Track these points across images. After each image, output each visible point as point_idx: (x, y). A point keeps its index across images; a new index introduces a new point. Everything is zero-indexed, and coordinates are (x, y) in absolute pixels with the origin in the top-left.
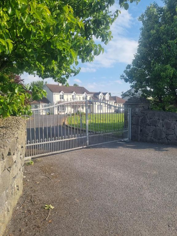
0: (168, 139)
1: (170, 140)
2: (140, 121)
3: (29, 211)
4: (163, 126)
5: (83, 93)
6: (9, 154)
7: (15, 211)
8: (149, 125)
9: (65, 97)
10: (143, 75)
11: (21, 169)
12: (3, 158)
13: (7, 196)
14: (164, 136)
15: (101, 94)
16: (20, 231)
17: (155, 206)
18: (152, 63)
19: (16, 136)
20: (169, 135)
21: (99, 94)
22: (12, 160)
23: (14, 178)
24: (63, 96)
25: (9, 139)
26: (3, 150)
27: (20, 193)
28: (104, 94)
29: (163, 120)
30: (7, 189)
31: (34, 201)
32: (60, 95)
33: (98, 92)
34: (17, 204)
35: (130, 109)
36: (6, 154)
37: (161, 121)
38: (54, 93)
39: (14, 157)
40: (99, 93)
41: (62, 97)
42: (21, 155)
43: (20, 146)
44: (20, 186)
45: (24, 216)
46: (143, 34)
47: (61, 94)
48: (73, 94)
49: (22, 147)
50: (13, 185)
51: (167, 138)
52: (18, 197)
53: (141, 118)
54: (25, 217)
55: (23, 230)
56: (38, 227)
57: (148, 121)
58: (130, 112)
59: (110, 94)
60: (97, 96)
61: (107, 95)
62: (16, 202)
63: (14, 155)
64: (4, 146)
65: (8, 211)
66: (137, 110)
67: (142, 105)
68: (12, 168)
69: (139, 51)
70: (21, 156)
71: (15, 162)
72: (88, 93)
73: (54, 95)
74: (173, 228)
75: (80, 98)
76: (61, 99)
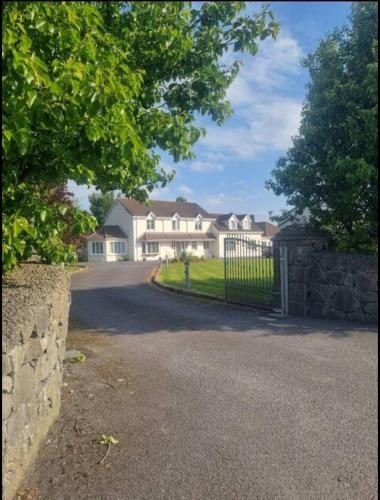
0: (365, 313)
1: (370, 315)
2: (306, 273)
3: (70, 447)
4: (354, 285)
5: (196, 216)
6: (34, 335)
7: (43, 447)
8: (325, 283)
9: (158, 223)
10: (311, 179)
11: (58, 368)
12: (22, 341)
13: (28, 415)
14: (357, 305)
15: (232, 219)
16: (51, 481)
17: (318, 442)
18: (328, 156)
19: (49, 302)
20: (366, 303)
21: (227, 217)
22: (40, 346)
23: (43, 382)
24: (153, 222)
25: (34, 308)
26: (22, 326)
27: (55, 412)
28: (241, 217)
29: (353, 272)
30: (28, 400)
31: (81, 430)
32: (148, 221)
33: (227, 213)
34: (48, 434)
35: (286, 248)
36: (27, 335)
37: (350, 275)
38: (135, 217)
39: (44, 342)
40: (230, 215)
41: (151, 225)
42: (57, 339)
43: (55, 322)
44: (54, 400)
45: (59, 456)
46: (310, 98)
47: (149, 217)
48: (174, 218)
49: (60, 324)
50: (40, 395)
51: (363, 310)
52: (50, 421)
53: (309, 268)
54: (61, 458)
55: (56, 480)
56: (85, 476)
57: (323, 274)
58: (286, 255)
59: (252, 217)
60: (224, 222)
61: (246, 219)
62: (46, 431)
63: (43, 337)
64: (24, 319)
65: (30, 444)
66: (300, 251)
67: (308, 242)
68: (38, 363)
69: (303, 130)
70: (58, 341)
71: (45, 352)
72: (206, 215)
73: (134, 222)
74: (347, 485)
75: (188, 226)
76: (148, 228)
